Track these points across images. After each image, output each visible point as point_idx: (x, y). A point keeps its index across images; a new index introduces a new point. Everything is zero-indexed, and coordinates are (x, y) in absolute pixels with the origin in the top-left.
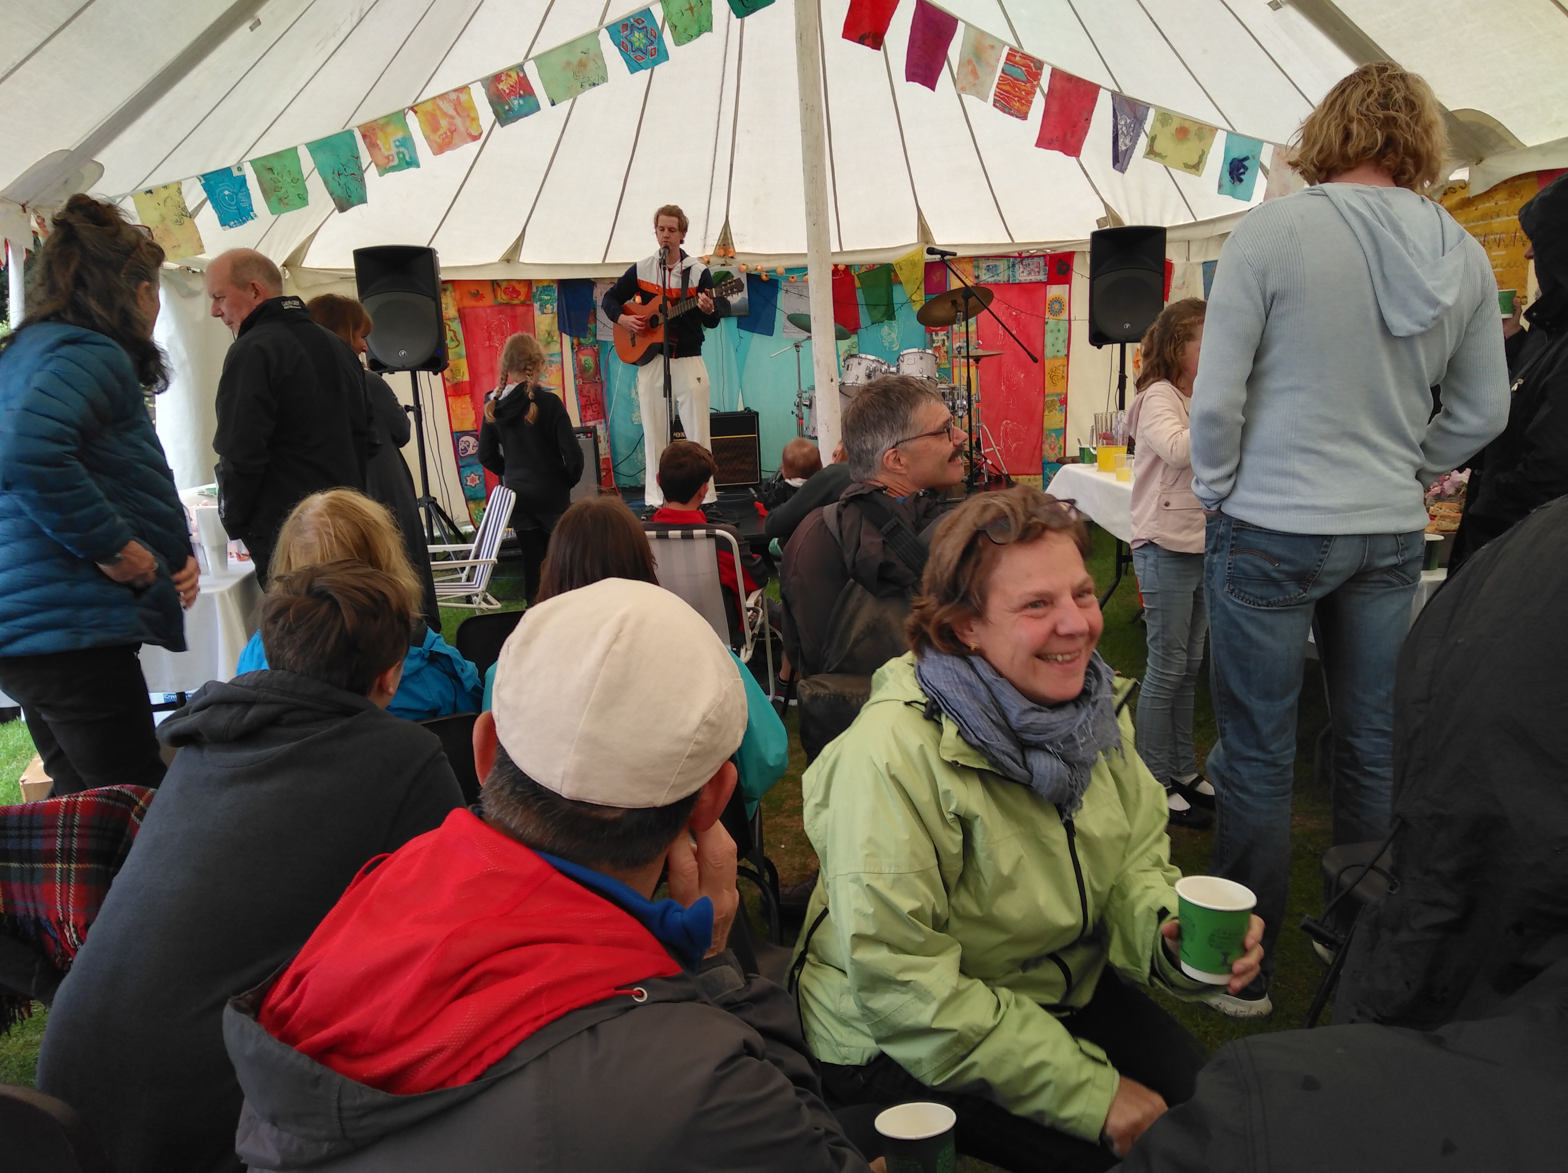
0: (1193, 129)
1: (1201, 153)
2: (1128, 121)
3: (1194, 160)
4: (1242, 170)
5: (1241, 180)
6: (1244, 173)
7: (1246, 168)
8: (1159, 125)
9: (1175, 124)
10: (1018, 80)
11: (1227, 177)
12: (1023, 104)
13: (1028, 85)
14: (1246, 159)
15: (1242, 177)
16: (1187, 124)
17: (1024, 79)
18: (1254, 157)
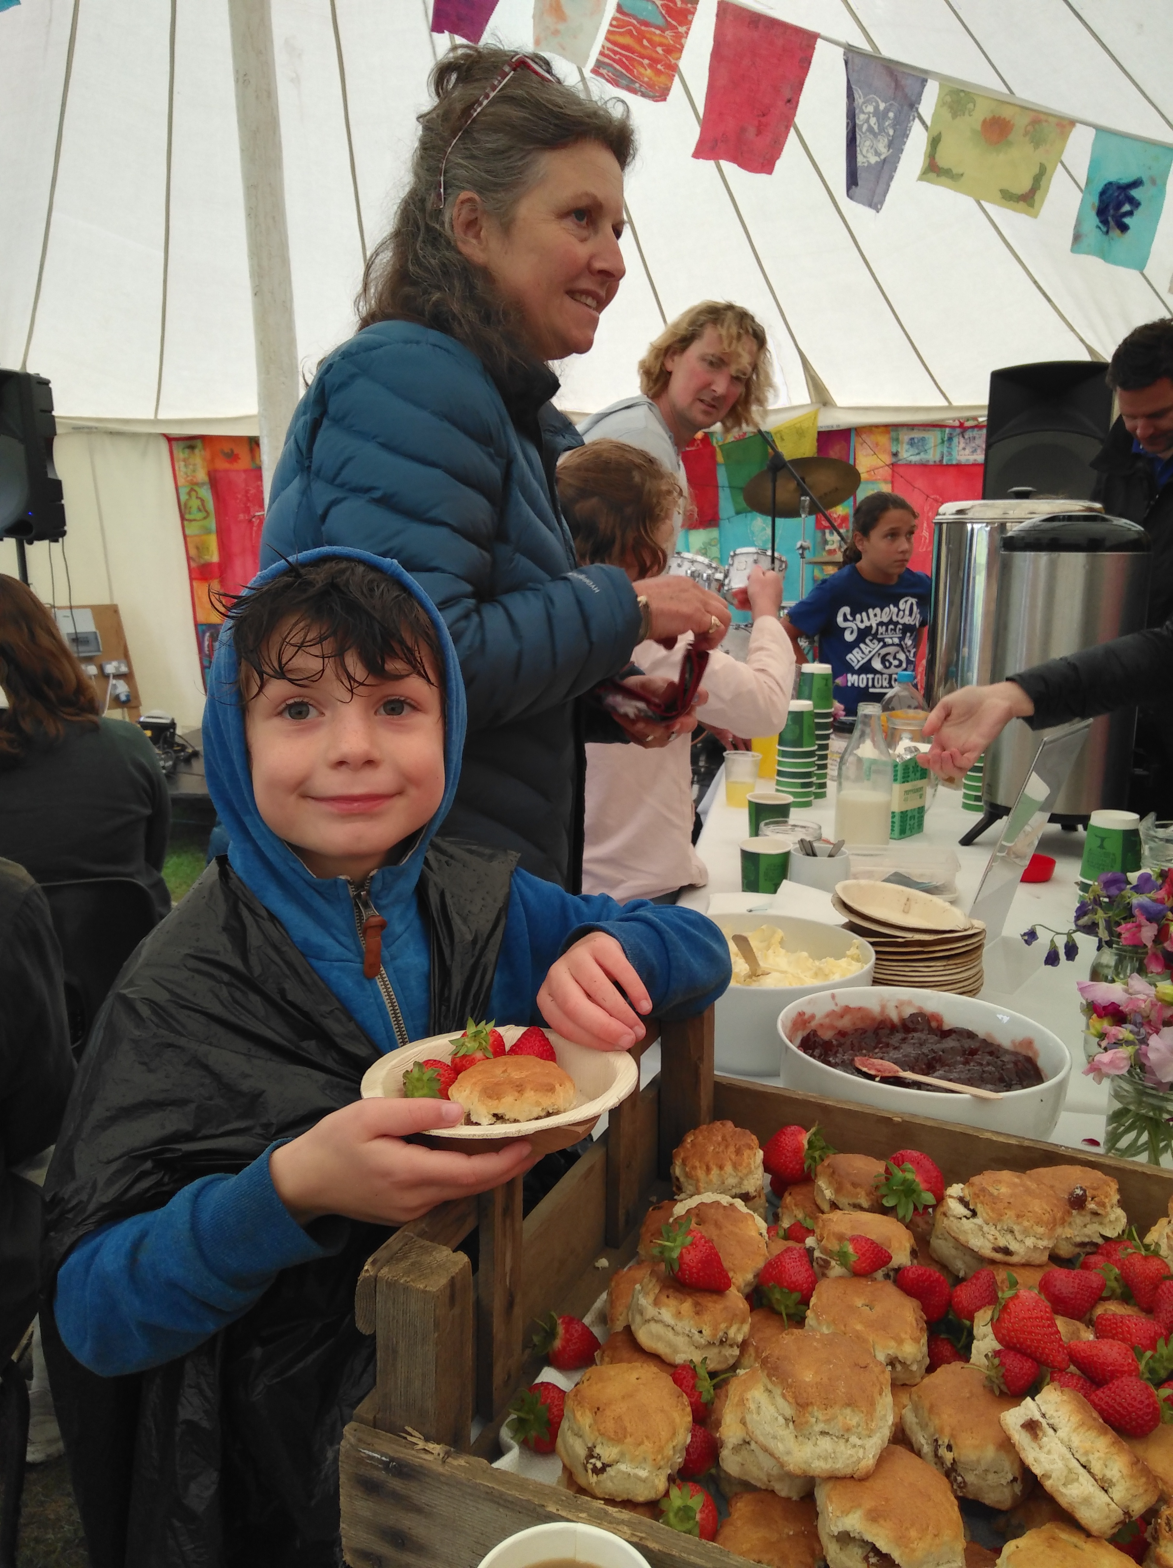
0: (1021, 122)
1: (1036, 170)
2: (882, 106)
3: (1023, 185)
4: (1127, 208)
5: (1124, 228)
6: (1130, 213)
7: (1135, 204)
8: (947, 114)
9: (981, 112)
10: (646, 24)
11: (1093, 220)
12: (658, 73)
13: (668, 33)
14: (1137, 183)
15: (1127, 220)
16: (1007, 113)
17: (660, 21)
18: (1153, 182)
